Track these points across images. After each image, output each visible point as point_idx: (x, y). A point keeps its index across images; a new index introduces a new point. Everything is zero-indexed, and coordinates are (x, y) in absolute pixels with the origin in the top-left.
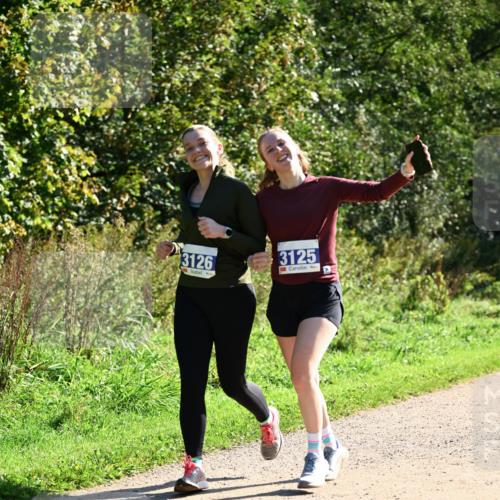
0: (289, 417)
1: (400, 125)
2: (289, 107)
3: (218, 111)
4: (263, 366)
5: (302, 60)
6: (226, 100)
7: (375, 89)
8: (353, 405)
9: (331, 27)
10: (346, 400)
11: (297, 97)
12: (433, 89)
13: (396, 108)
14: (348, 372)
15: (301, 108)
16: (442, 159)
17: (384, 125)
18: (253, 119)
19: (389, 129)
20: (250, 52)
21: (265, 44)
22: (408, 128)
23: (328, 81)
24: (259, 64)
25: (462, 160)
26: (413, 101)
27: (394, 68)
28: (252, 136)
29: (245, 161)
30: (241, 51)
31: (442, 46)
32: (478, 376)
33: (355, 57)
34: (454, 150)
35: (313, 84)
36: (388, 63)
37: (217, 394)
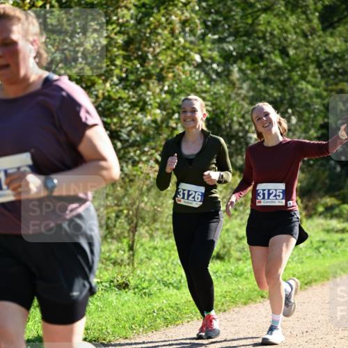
0: (178, 313)
1: (265, 81)
2: (177, 67)
3: (121, 70)
4: (157, 272)
5: (187, 29)
6: (127, 60)
7: (246, 52)
8: (228, 304)
9: (210, 3)
10: (223, 300)
11: (183, 58)
12: (291, 52)
13: (262, 67)
14: (225, 277)
15: (187, 68)
16: (299, 107)
17: (253, 81)
18: (149, 76)
19: (257, 84)
20: (147, 23)
21: (159, 16)
22: (272, 83)
23: (209, 46)
24: (153, 32)
25: (315, 109)
26: (275, 62)
27: (261, 35)
28: (148, 89)
29: (143, 110)
30: (139, 22)
31: (298, 18)
32: (328, 280)
33: (229, 26)
34: (308, 101)
35: (196, 48)
36: (255, 32)
37: (120, 295)
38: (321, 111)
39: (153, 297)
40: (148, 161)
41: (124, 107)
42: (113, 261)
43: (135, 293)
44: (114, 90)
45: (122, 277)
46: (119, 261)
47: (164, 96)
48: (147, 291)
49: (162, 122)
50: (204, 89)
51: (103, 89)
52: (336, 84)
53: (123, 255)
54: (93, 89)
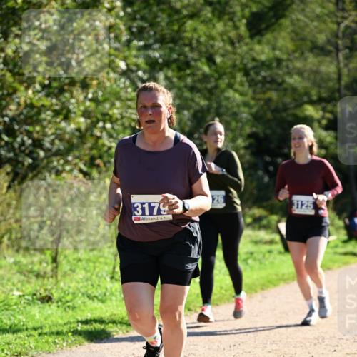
1: (192, 89)
2: (102, 74)
3: (44, 76)
4: (81, 285)
5: (112, 35)
7: (171, 59)
9: (136, 8)
12: (218, 60)
13: (189, 75)
15: (112, 75)
16: (227, 116)
17: (180, 89)
18: (73, 83)
19: (183, 92)
22: (199, 91)
23: (134, 52)
25: (242, 118)
26: (201, 69)
27: (187, 42)
28: (72, 97)
29: (66, 118)
31: (225, 25)
32: (256, 292)
33: (155, 33)
34: (235, 109)
35: (121, 55)
36: (182, 38)
37: (44, 308)
38: (249, 120)
39: (77, 310)
40: (71, 171)
41: (47, 115)
42: (35, 273)
43: (58, 307)
44: (37, 98)
45: (46, 290)
46: (42, 273)
47: (88, 103)
48: (70, 304)
49: (87, 130)
50: (129, 96)
51: (25, 97)
52: (264, 93)
53: (46, 268)
54: (14, 96)
